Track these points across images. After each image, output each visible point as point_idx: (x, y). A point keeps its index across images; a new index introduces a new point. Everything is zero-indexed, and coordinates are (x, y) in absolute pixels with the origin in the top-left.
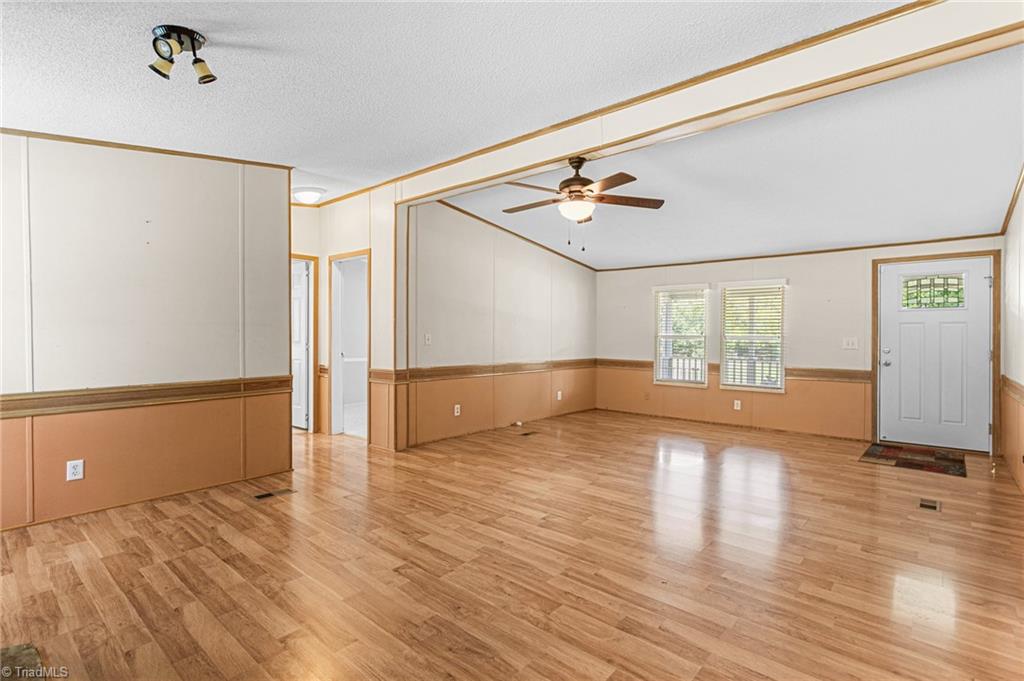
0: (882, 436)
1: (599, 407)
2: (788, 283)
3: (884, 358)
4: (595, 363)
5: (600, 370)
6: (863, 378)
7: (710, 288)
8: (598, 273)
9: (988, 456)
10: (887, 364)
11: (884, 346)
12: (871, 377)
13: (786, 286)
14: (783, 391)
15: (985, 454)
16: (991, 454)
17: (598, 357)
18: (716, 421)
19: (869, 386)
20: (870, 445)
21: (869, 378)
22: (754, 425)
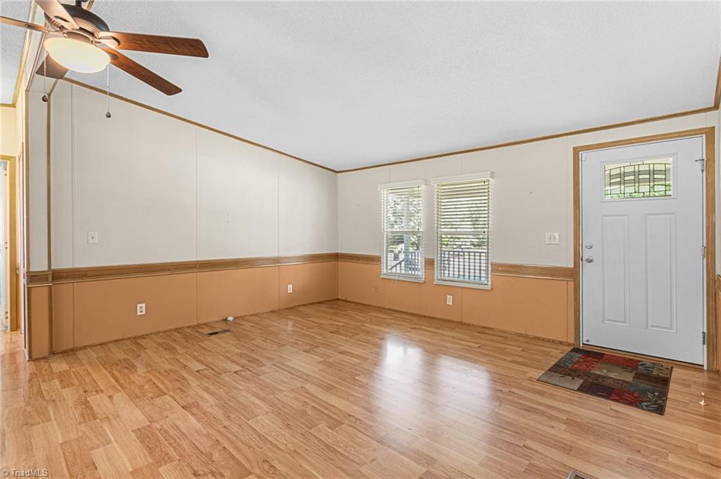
0: (585, 339)
1: (340, 298)
2: (492, 176)
3: (586, 254)
4: (337, 257)
5: (341, 263)
6: (564, 275)
7: (426, 185)
8: (339, 174)
9: (702, 370)
10: (590, 261)
11: (586, 240)
12: (573, 274)
13: (490, 179)
14: (489, 287)
15: (698, 368)
16: (705, 368)
17: (339, 252)
18: (432, 315)
19: (571, 285)
20: (570, 349)
21: (572, 276)
22: (464, 321)
